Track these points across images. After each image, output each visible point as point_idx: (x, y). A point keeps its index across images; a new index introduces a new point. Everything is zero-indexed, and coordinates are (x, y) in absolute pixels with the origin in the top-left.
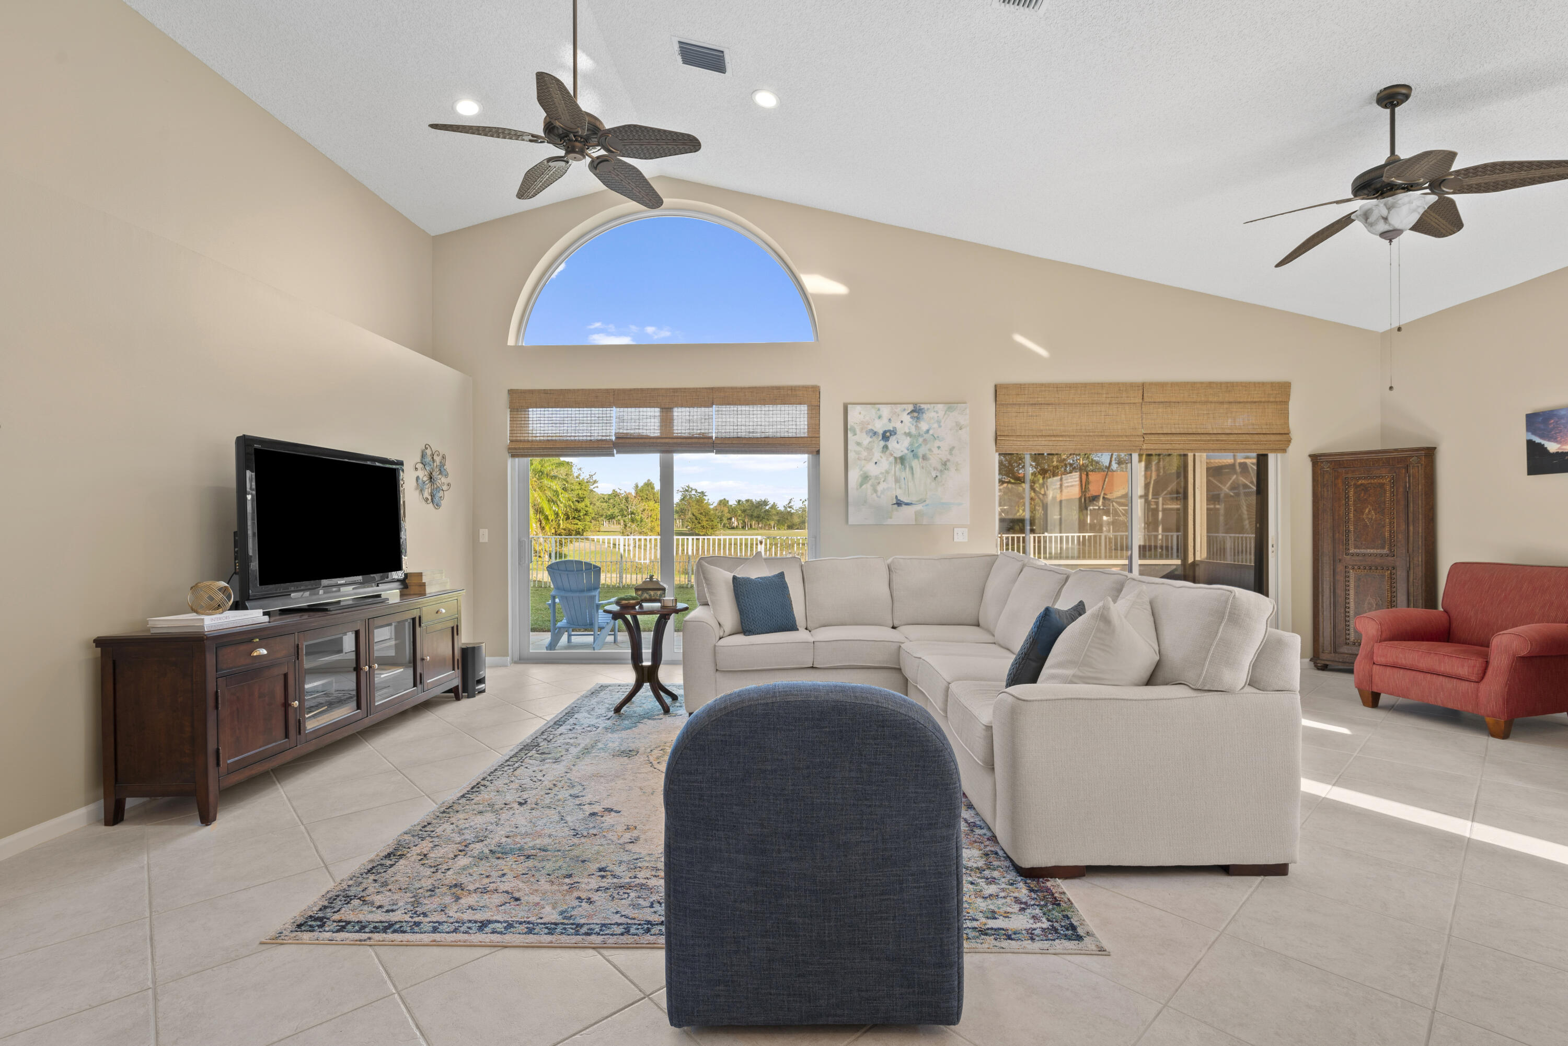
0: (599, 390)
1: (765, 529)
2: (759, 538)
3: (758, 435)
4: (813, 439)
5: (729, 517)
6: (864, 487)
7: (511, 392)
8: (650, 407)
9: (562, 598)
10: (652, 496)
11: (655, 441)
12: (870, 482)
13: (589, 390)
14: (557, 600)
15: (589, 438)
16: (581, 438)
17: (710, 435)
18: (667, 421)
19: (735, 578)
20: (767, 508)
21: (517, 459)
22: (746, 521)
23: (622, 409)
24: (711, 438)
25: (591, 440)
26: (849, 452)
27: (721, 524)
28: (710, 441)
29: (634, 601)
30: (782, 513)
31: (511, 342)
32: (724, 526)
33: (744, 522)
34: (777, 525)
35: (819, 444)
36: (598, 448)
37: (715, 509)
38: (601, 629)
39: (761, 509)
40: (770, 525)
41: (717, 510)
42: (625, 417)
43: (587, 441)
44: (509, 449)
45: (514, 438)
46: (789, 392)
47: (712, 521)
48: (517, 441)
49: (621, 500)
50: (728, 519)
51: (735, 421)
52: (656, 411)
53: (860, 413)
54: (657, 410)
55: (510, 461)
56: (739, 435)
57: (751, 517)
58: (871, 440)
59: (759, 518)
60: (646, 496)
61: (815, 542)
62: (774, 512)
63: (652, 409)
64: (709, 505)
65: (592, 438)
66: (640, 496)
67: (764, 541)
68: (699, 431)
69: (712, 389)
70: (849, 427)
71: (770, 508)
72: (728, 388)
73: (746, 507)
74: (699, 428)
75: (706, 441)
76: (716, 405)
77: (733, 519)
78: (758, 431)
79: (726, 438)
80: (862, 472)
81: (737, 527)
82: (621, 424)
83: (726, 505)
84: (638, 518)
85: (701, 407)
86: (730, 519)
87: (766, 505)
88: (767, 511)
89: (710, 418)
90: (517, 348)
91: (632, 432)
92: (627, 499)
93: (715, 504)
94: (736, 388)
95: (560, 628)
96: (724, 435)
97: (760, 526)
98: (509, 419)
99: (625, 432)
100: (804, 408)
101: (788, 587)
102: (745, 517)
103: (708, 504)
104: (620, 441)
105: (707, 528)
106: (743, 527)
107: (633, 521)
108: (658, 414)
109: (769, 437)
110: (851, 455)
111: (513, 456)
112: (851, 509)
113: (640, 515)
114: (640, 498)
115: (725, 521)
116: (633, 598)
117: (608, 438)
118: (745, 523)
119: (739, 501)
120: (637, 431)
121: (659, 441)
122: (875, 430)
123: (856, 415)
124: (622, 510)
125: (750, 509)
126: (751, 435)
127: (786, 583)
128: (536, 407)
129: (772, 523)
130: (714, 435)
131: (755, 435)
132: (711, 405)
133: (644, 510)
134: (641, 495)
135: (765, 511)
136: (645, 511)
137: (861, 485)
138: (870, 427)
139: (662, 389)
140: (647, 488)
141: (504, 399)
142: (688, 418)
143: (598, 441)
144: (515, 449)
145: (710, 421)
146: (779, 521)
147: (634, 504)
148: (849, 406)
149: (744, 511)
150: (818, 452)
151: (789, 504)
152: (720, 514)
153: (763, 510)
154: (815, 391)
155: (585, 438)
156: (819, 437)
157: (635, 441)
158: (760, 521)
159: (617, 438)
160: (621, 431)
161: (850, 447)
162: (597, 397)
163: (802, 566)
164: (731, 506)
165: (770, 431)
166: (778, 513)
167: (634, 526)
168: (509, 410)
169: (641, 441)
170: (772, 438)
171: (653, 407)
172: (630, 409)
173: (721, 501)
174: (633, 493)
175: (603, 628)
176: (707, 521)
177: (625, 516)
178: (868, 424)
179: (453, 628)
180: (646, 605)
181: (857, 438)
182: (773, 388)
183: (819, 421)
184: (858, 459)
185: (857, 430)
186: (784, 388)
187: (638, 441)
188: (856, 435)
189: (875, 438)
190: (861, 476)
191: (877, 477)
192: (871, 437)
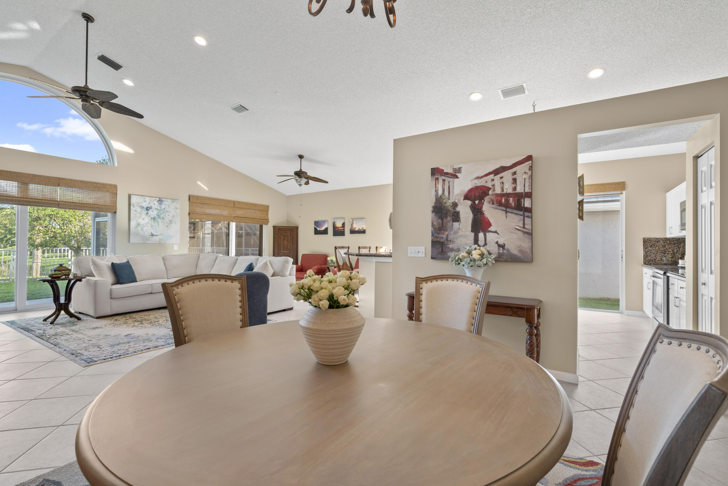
4: (114, 207)
6: (138, 228)
12: (140, 226)
17: (56, 199)
18: (24, 189)
19: (112, 263)
24: (57, 201)
28: (57, 203)
29: (60, 275)
35: (116, 210)
46: (102, 186)
51: (72, 195)
53: (137, 199)
56: (74, 201)
58: (141, 210)
69: (59, 178)
70: (131, 204)
72: (68, 179)
74: (50, 196)
75: (53, 202)
76: (61, 186)
80: (136, 222)
85: (51, 186)
89: (56, 191)
94: (73, 180)
96: (64, 200)
100: (108, 194)
110: (132, 215)
112: (131, 237)
121: (18, 199)
122: (143, 206)
123: (134, 199)
126: (80, 202)
127: (131, 265)
130: (59, 200)
132: (57, 186)
137: (136, 227)
138: (141, 205)
142: (42, 190)
145: (56, 193)
148: (131, 195)
150: (115, 212)
154: (115, 187)
156: (116, 207)
161: (131, 212)
165: (91, 201)
171: (13, 181)
178: (140, 203)
181: (134, 209)
182: (93, 183)
183: (117, 200)
184: (136, 217)
185: (135, 206)
186: (99, 183)
187: (7, 198)
188: (134, 207)
189: (143, 209)
190: (136, 224)
191: (143, 225)
192: (141, 209)
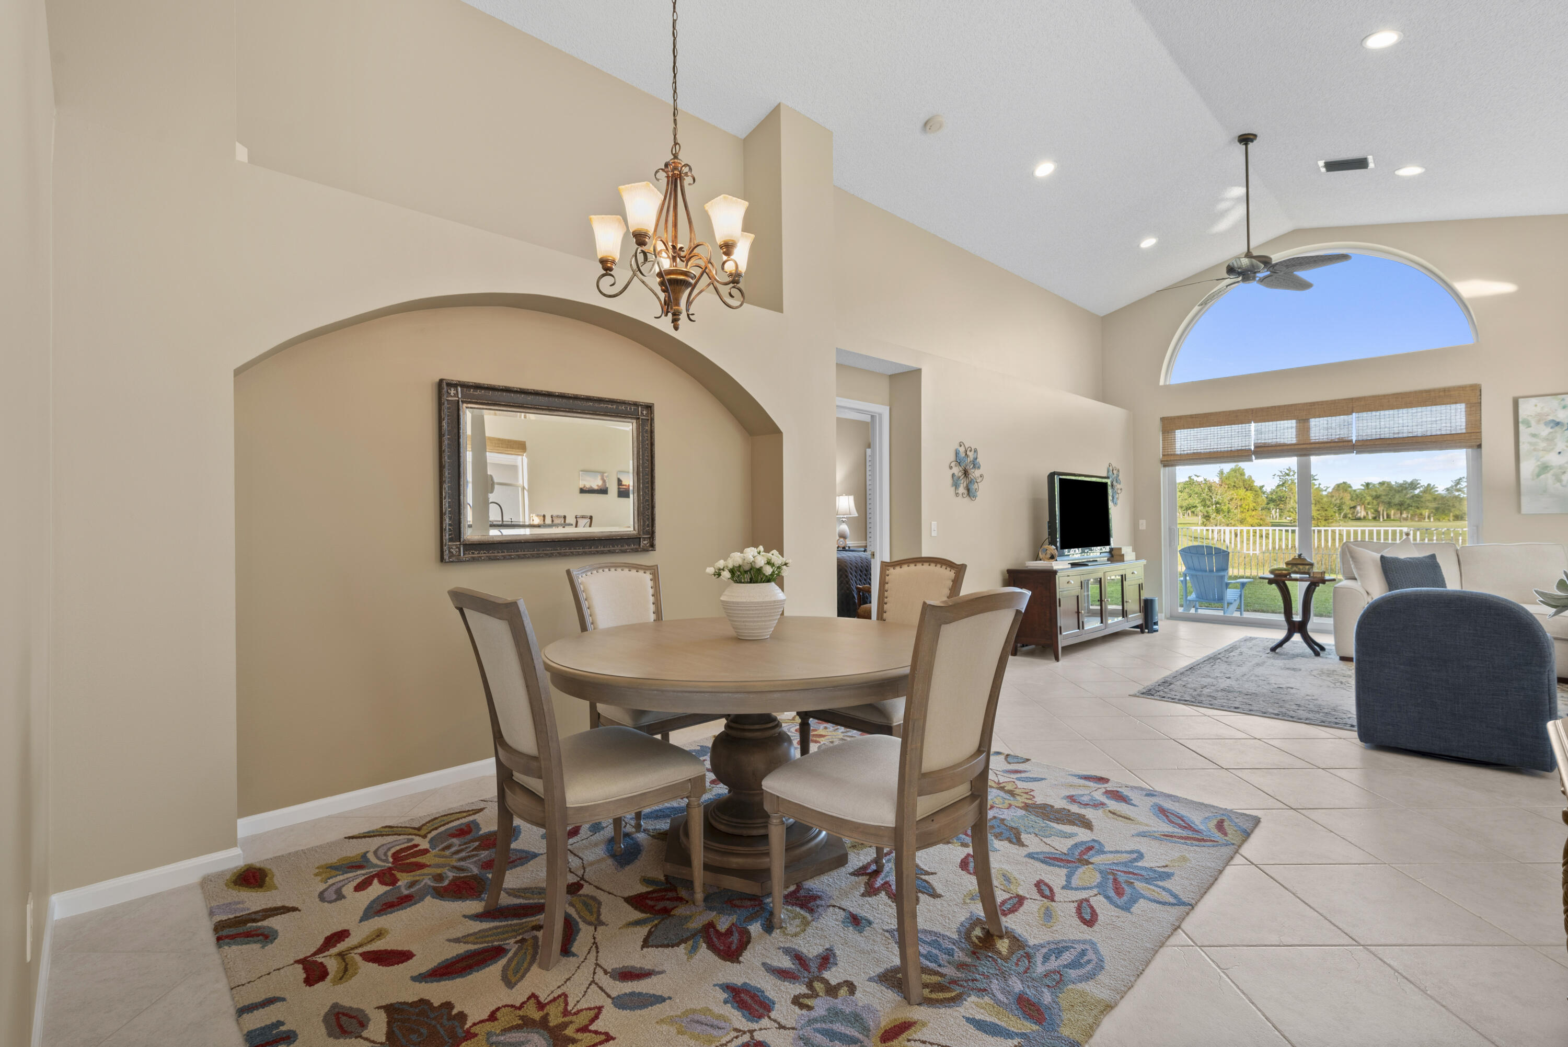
0: (1238, 410)
1: (1412, 519)
2: (1405, 530)
3: (1405, 435)
4: (1472, 434)
5: (1352, 506)
6: (1543, 476)
7: (1163, 419)
8: (1287, 420)
9: (1192, 576)
10: (1241, 484)
11: (1293, 447)
12: (1551, 472)
13: (1230, 411)
14: (1188, 578)
15: (1230, 449)
16: (1222, 449)
17: (1350, 439)
18: (1303, 429)
19: (1382, 557)
20: (1417, 492)
21: (1167, 468)
22: (1381, 509)
23: (1260, 424)
24: (1351, 441)
25: (1231, 451)
26: (1521, 444)
27: (1340, 514)
28: (1350, 444)
29: (1286, 572)
30: (1442, 498)
31: (1162, 383)
32: (1345, 516)
33: (1377, 511)
34: (1435, 515)
35: (1481, 439)
36: (1238, 456)
37: (1331, 495)
38: (1229, 604)
39: (1407, 494)
40: (1421, 514)
41: (1332, 497)
42: (1263, 430)
43: (1228, 451)
44: (1161, 461)
45: (1166, 453)
46: (1442, 394)
47: (1326, 510)
48: (1168, 455)
49: (1203, 490)
50: (1351, 508)
51: (1378, 424)
52: (1293, 423)
53: (1536, 406)
54: (1294, 421)
55: (1162, 469)
56: (1382, 436)
57: (1389, 504)
58: (1551, 430)
59: (1401, 506)
60: (1233, 484)
61: (1477, 531)
62: (1428, 497)
63: (1290, 421)
64: (1322, 490)
65: (1233, 449)
66: (1226, 484)
67: (1411, 533)
68: (1337, 437)
69: (1352, 399)
70: (1520, 420)
71: (1421, 492)
72: (1370, 397)
73: (1379, 493)
74: (1339, 433)
75: (1346, 444)
76: (1356, 412)
77: (1359, 508)
78: (1404, 431)
79: (1367, 440)
80: (1539, 463)
81: (1364, 517)
82: (1260, 436)
83: (1346, 490)
84: (1225, 508)
85: (1340, 415)
86: (1354, 507)
87: (1415, 488)
88: (1418, 496)
89: (1350, 424)
90: (1165, 386)
91: (1270, 441)
92: (1210, 488)
93: (1330, 490)
94: (1379, 396)
95: (1190, 601)
96: (1365, 438)
97: (1404, 515)
98: (1161, 439)
99: (1263, 442)
100: (1461, 407)
101: (1440, 567)
102: (1378, 504)
103: (1319, 490)
104: (1259, 449)
105: (1318, 519)
106: (1375, 518)
107: (1218, 511)
108: (1294, 425)
109: (1417, 436)
110: (1523, 447)
111: (1165, 466)
112: (1524, 500)
113: (1227, 505)
114: (1227, 486)
115: (1346, 510)
116: (1285, 570)
117: (1247, 448)
118: (1379, 512)
119: (1368, 485)
120: (1274, 440)
121: (1296, 447)
122: (1558, 420)
123: (1527, 409)
124: (1204, 500)
125: (1387, 495)
126: (1396, 436)
127: (1438, 564)
128: (1184, 428)
129: (1426, 513)
130: (1354, 439)
131: (1400, 435)
132: (1351, 413)
133: (1231, 500)
134: (1228, 482)
135: (1413, 497)
136: (1234, 501)
137: (1538, 475)
138: (1550, 418)
139: (1298, 404)
140: (1234, 475)
141: (1157, 424)
142: (1326, 426)
143: (1238, 450)
144: (1167, 461)
145: (1350, 426)
146: (1437, 509)
147: (1219, 494)
148: (1520, 401)
149: (1377, 497)
150: (1480, 446)
151: (1456, 485)
152: (1338, 501)
153: (1409, 496)
154: (1476, 390)
155: (1226, 449)
156: (1481, 432)
157: (1273, 448)
158: (1404, 510)
159: (1255, 447)
160: (1259, 441)
161: (1522, 439)
162: (1237, 416)
163: (1457, 550)
164: (1355, 491)
165: (1419, 431)
166: (1435, 499)
167: (1220, 517)
168: (1161, 432)
169: (1278, 448)
170: (1422, 436)
171: (1291, 419)
172: (1267, 423)
173: (1338, 486)
174: (1217, 480)
175: (1231, 603)
176: (1318, 510)
177: (1209, 507)
178: (1548, 415)
179: (1139, 585)
180: (1293, 576)
181: (1532, 430)
182: (1421, 392)
183: (1482, 416)
184: (1535, 450)
185: (1533, 423)
186: (1434, 390)
187: (1275, 448)
188: (1530, 426)
189: (1557, 428)
190: (1538, 466)
191: (1560, 467)
192: (1552, 428)
